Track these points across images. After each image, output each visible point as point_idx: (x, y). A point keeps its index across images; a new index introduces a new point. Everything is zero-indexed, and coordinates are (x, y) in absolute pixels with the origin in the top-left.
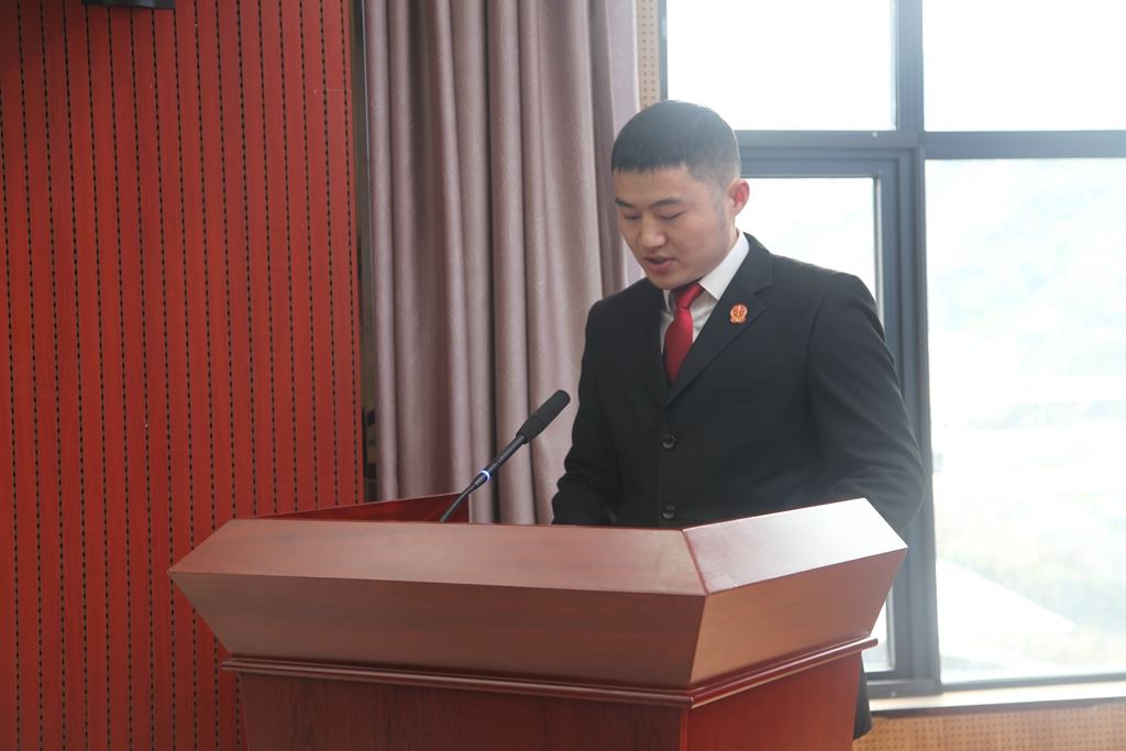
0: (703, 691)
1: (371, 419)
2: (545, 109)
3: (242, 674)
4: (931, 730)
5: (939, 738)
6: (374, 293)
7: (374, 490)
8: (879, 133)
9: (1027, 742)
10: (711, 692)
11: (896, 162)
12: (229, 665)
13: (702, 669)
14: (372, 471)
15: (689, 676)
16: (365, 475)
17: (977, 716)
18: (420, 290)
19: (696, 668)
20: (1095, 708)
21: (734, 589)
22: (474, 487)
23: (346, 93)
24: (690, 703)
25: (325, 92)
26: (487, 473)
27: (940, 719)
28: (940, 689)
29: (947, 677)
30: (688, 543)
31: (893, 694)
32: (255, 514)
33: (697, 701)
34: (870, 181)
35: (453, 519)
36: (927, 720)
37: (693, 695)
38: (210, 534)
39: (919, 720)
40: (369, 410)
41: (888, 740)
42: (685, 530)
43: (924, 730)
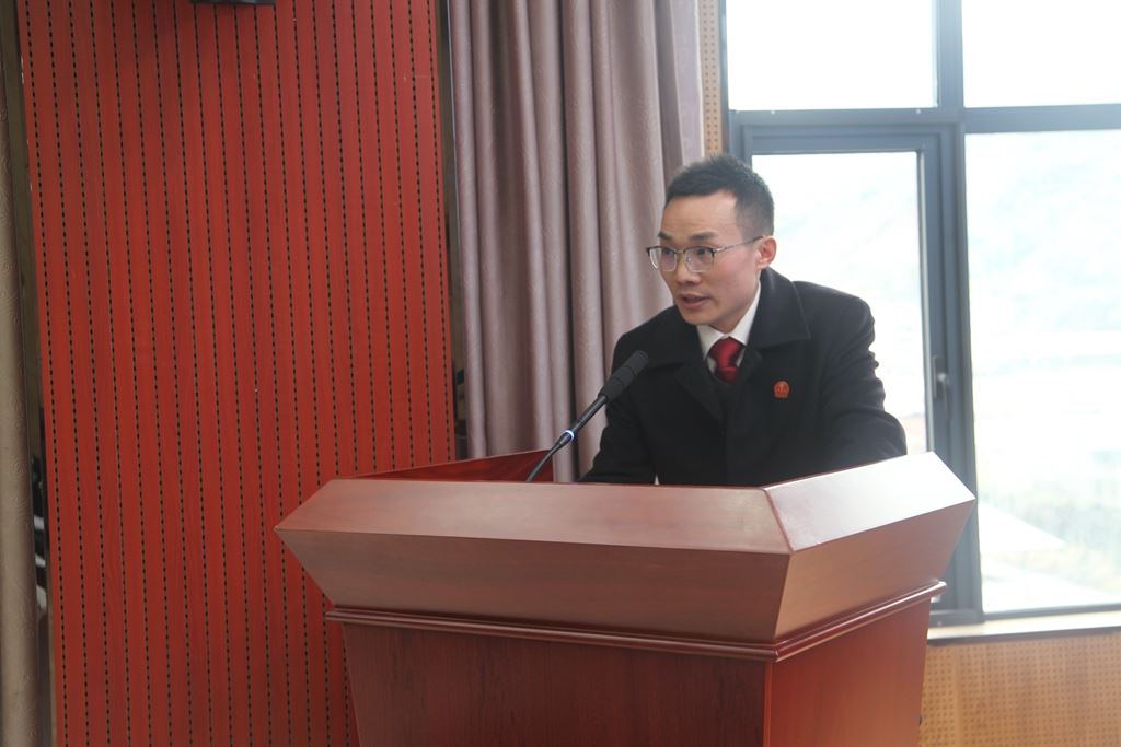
0: (787, 644)
1: (460, 377)
2: (616, 92)
3: (345, 624)
4: (976, 656)
5: (982, 663)
6: (461, 265)
7: (464, 448)
8: (922, 110)
9: (1064, 667)
11: (938, 136)
12: (334, 615)
13: (786, 622)
14: (462, 428)
15: (774, 630)
16: (456, 432)
17: (1017, 644)
18: (503, 261)
19: (779, 623)
21: (818, 546)
22: (558, 446)
23: (433, 79)
24: (775, 657)
25: (414, 79)
26: (571, 433)
27: (984, 646)
28: (982, 618)
29: (988, 606)
30: (770, 502)
31: (940, 623)
32: (357, 471)
33: (782, 654)
34: (913, 155)
35: (537, 479)
36: (971, 647)
37: (778, 648)
38: (316, 490)
40: (458, 370)
42: (766, 489)
43: (969, 657)
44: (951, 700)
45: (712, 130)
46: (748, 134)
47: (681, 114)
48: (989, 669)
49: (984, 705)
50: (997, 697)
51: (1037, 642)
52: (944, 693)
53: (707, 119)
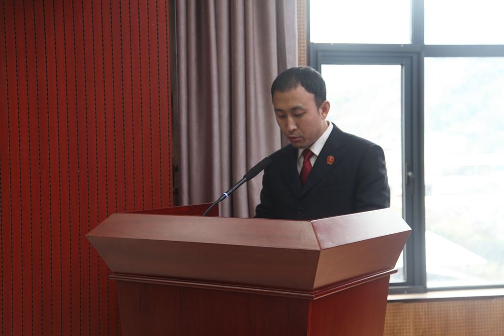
0: (319, 292)
1: (177, 169)
2: (256, 33)
3: (118, 281)
4: (422, 308)
5: (425, 311)
6: (178, 114)
7: (178, 201)
8: (404, 45)
9: (464, 314)
10: (322, 292)
11: (411, 58)
12: (112, 277)
13: (319, 282)
14: (177, 193)
15: (313, 286)
16: (174, 194)
17: (442, 303)
19: (315, 282)
20: (494, 300)
21: (333, 247)
22: (221, 199)
23: (167, 25)
24: (313, 298)
25: (157, 25)
26: (226, 194)
27: (426, 304)
28: (426, 290)
29: (430, 285)
30: (313, 227)
31: (406, 292)
32: (126, 211)
33: (316, 297)
34: (399, 66)
35: (208, 215)
36: (420, 304)
37: (314, 294)
39: (416, 304)
40: (176, 165)
41: (403, 312)
43: (419, 308)
44: (409, 329)
45: (302, 52)
46: (320, 54)
47: (287, 44)
48: (428, 315)
49: (425, 332)
50: (432, 328)
51: (451, 302)
52: (406, 326)
53: (299, 46)
